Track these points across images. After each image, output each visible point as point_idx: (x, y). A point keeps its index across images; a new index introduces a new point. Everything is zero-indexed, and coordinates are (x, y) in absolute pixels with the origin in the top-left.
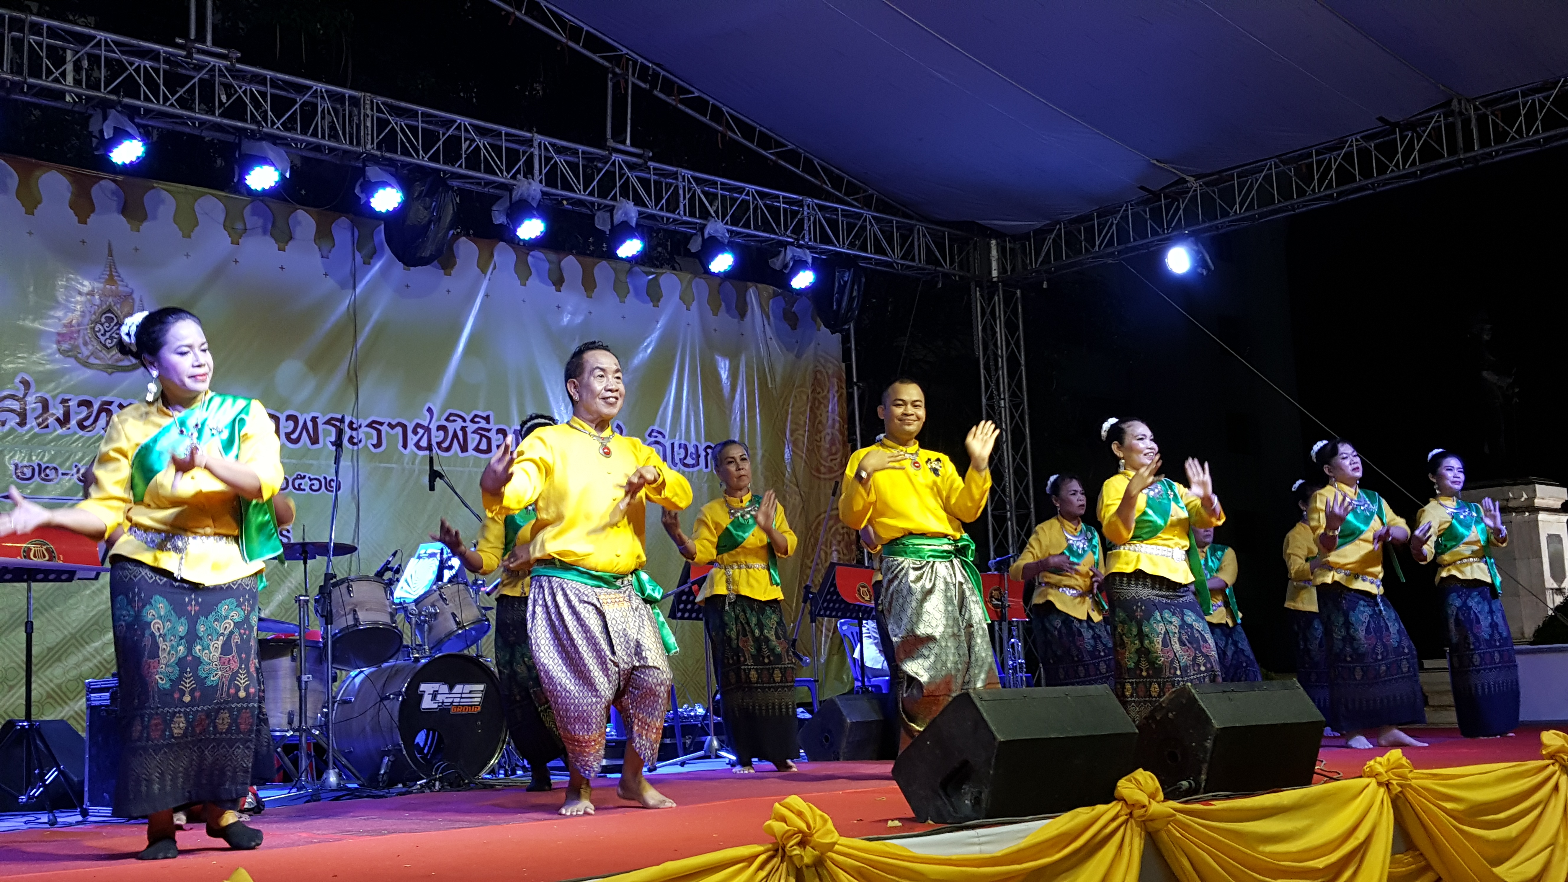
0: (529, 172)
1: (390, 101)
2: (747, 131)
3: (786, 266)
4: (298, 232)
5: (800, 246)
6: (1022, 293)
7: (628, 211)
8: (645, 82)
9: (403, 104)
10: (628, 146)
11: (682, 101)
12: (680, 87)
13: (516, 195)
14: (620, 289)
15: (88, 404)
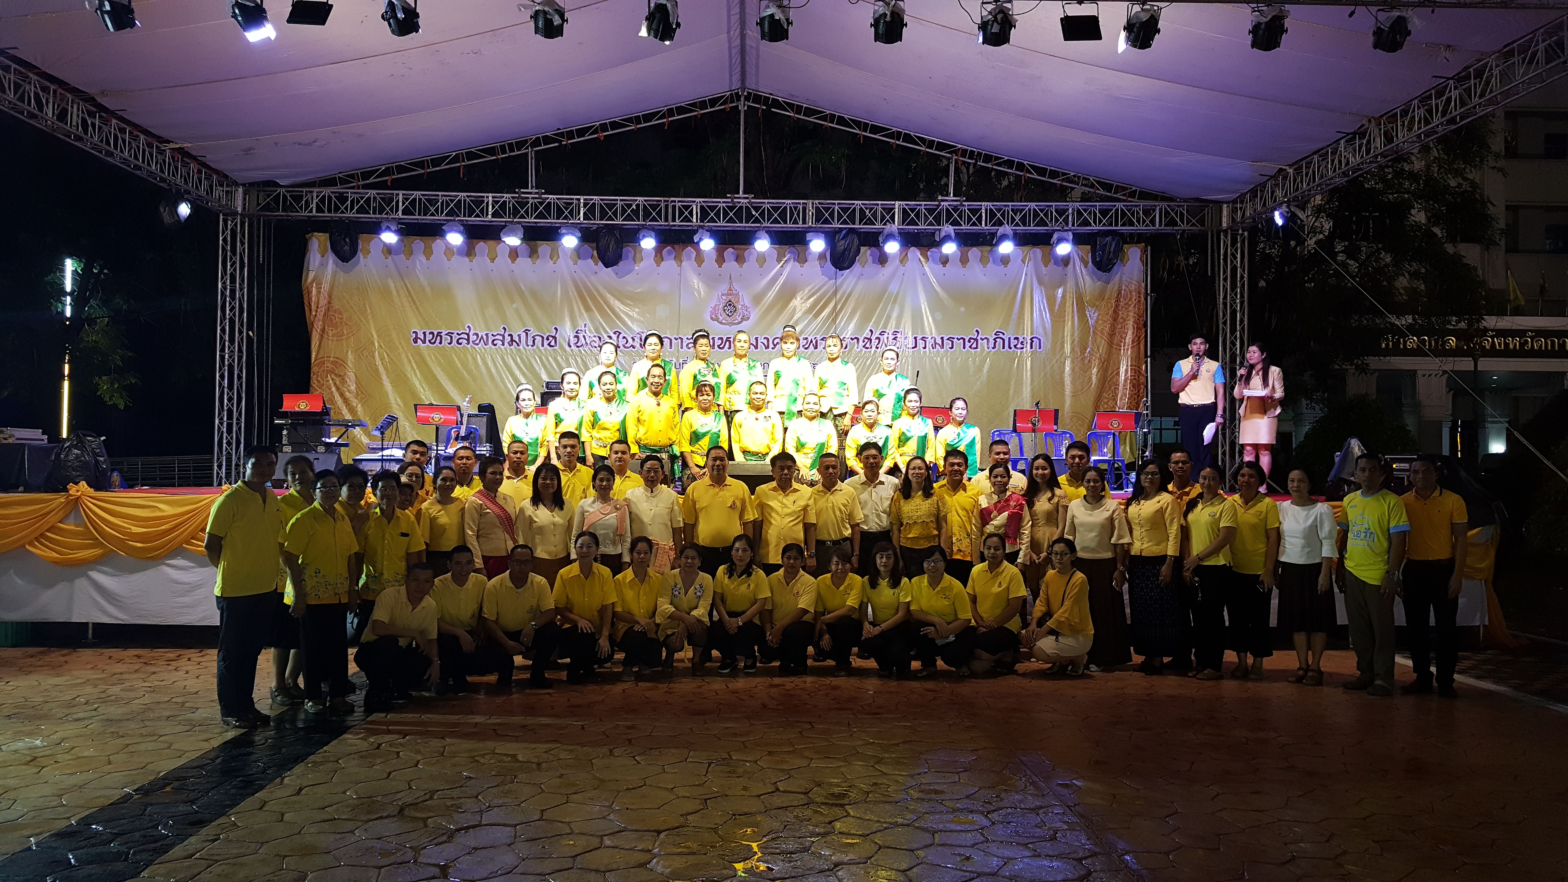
2: (1041, 171)
4: (810, 258)
6: (1249, 234)
10: (951, 197)
11: (996, 165)
12: (995, 157)
13: (886, 232)
14: (983, 261)
15: (721, 339)
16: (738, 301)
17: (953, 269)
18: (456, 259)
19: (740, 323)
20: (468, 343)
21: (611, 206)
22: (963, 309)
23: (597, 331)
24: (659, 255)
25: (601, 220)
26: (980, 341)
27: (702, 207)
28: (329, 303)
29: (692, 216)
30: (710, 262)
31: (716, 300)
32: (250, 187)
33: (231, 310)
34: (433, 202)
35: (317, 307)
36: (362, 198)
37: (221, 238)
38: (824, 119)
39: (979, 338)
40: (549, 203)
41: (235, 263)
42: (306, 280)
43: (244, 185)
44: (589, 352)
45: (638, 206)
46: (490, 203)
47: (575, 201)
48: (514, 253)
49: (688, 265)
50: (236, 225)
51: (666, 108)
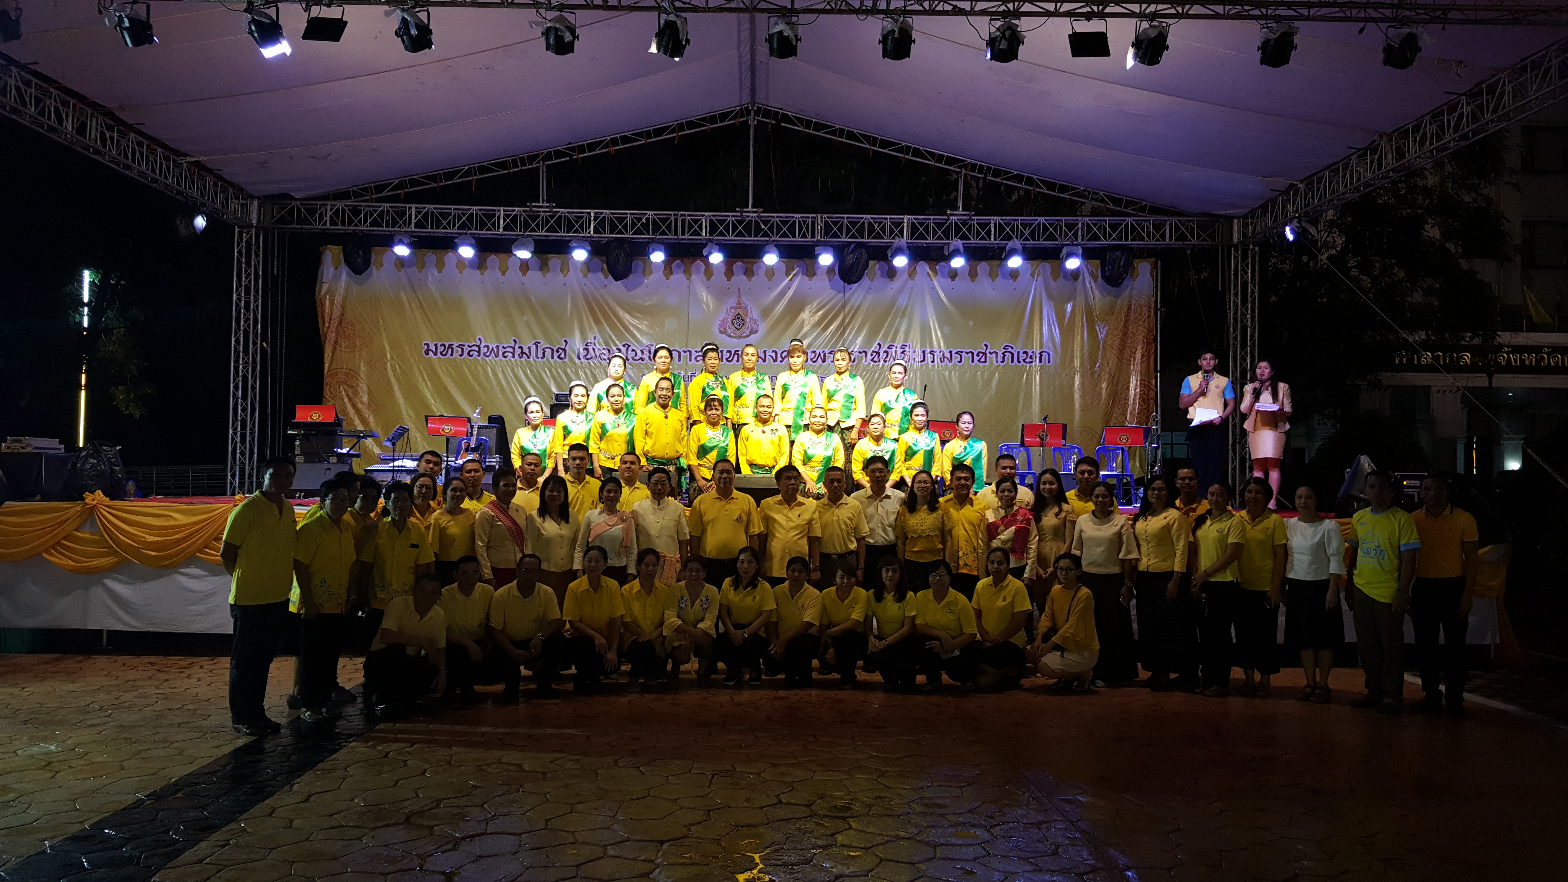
1: (831, 215)
2: (1050, 186)
4: (818, 272)
6: (1260, 249)
7: (958, 243)
8: (981, 174)
9: (837, 215)
10: (960, 211)
11: (1006, 179)
12: (1005, 171)
14: (992, 275)
15: (730, 352)
16: (746, 315)
17: (963, 284)
18: (467, 272)
19: (748, 336)
20: (479, 355)
21: (621, 220)
22: (971, 323)
23: (607, 343)
24: (668, 268)
25: (610, 233)
26: (988, 355)
27: (711, 221)
28: (343, 315)
29: (701, 231)
30: (719, 277)
31: (725, 313)
32: (266, 200)
33: (245, 322)
34: (445, 215)
35: (330, 319)
36: (375, 211)
37: (236, 250)
38: (833, 133)
39: (987, 352)
40: (560, 217)
41: (249, 275)
42: (320, 293)
43: (259, 198)
44: (598, 364)
45: (647, 219)
46: (502, 216)
47: (585, 215)
48: (525, 265)
49: (697, 279)
50: (251, 237)
51: (676, 123)
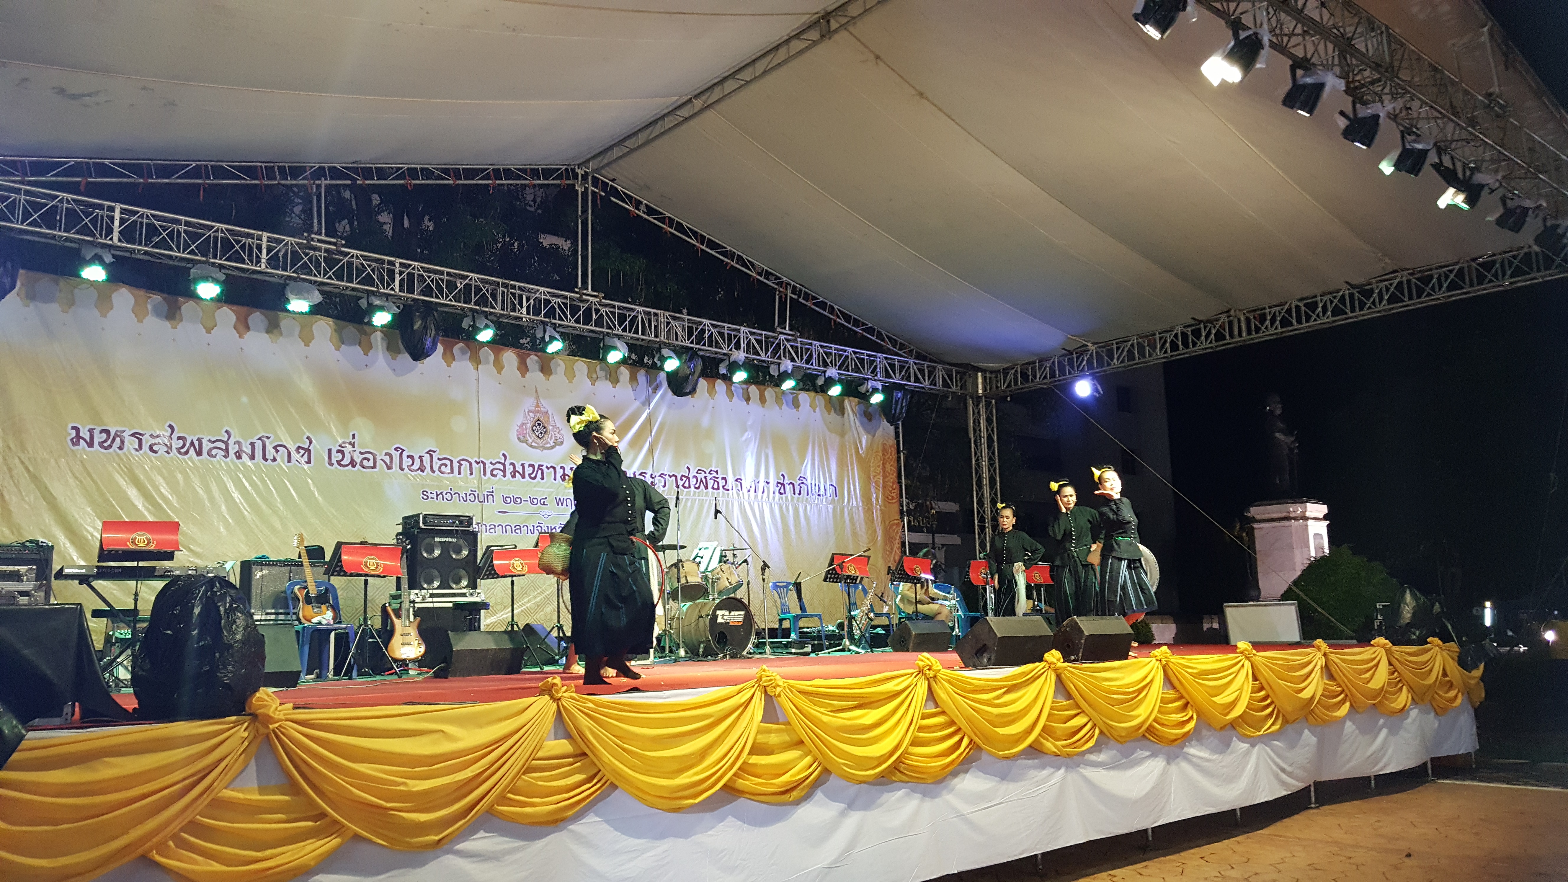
0: (738, 347)
1: (672, 314)
3: (868, 391)
5: (875, 380)
7: (788, 365)
8: (796, 295)
10: (787, 330)
11: (813, 304)
12: (813, 296)
13: (732, 360)
15: (533, 466)
16: (548, 421)
18: (150, 321)
20: (169, 451)
24: (449, 353)
25: (421, 295)
30: (512, 369)
38: (662, 220)
39: (785, 483)
40: (350, 261)
46: (264, 245)
47: (386, 264)
48: (242, 324)
49: (486, 370)
51: (491, 167)
